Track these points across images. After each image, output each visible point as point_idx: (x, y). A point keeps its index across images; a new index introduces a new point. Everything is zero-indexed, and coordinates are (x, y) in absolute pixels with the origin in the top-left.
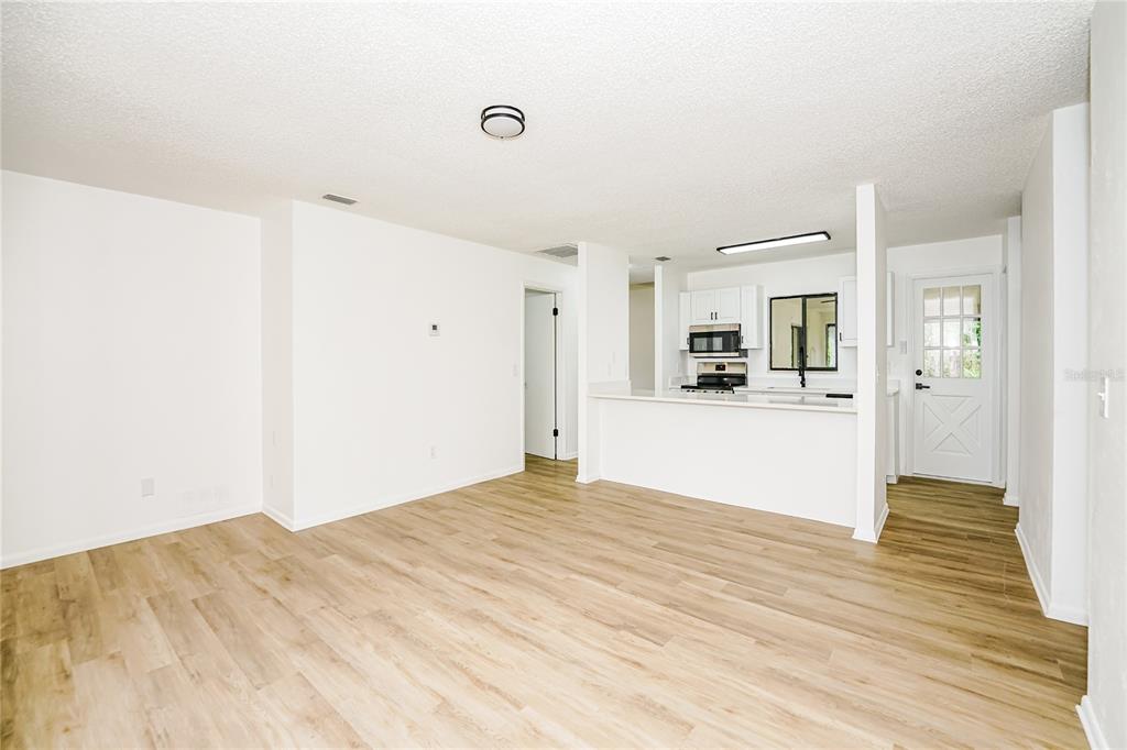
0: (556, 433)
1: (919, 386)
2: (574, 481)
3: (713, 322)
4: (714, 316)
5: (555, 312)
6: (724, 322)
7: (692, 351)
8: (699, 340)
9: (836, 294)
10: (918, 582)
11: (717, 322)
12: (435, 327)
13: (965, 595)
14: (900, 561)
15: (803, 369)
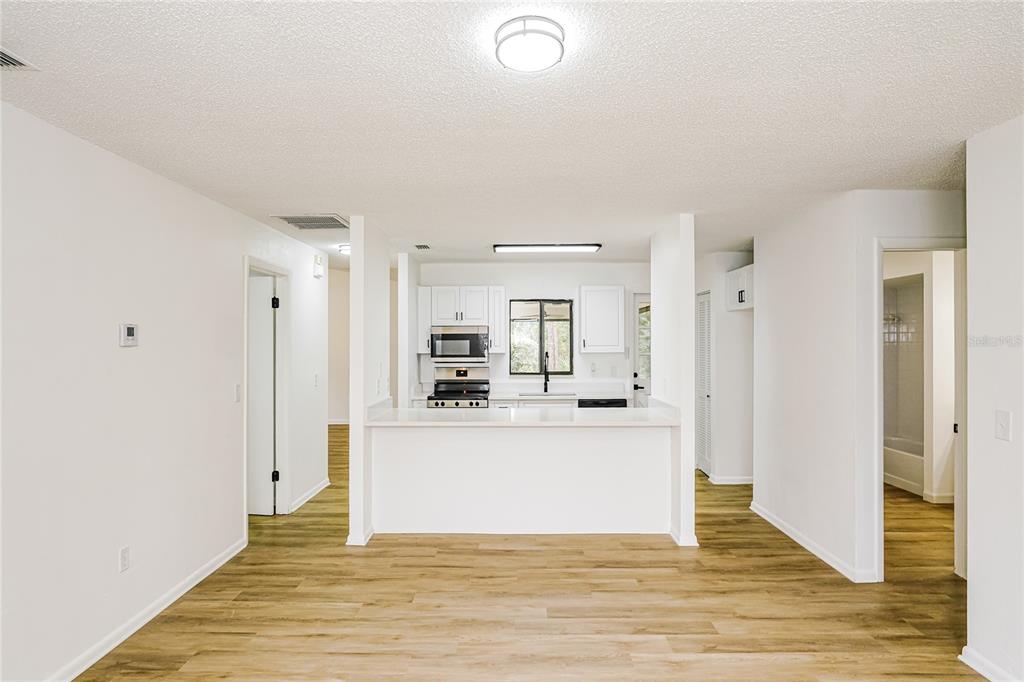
0: (275, 476)
1: (636, 387)
2: (344, 545)
3: (457, 323)
4: (459, 316)
5: (275, 303)
6: (468, 325)
7: (433, 354)
8: (442, 342)
9: (571, 301)
10: (761, 578)
11: (463, 323)
12: (130, 332)
13: (802, 580)
14: (730, 561)
15: (547, 374)
